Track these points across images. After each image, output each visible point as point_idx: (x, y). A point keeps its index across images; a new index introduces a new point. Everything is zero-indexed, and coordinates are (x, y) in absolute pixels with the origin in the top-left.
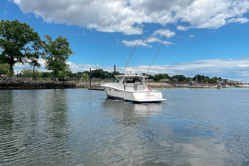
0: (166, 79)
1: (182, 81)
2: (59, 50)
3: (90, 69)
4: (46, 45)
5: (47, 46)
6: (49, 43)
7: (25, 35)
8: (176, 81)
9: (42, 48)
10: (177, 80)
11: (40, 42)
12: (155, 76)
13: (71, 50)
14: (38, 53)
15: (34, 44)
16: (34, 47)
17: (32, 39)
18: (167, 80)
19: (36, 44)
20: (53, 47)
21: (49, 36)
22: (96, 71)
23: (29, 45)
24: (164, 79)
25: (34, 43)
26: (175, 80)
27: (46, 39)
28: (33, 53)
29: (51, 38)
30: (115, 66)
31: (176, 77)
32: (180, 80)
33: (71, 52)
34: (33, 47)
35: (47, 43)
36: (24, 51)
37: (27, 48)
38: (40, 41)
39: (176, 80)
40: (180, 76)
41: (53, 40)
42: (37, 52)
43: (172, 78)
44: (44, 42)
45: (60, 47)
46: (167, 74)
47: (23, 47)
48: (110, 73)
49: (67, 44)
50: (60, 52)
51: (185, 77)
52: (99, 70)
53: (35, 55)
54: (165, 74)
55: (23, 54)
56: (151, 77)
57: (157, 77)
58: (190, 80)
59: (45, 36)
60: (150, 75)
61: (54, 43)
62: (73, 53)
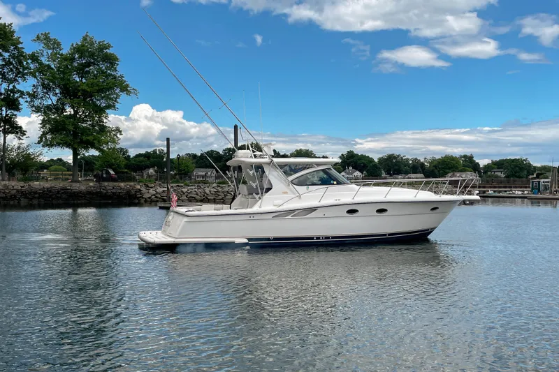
0: (465, 171)
1: (519, 177)
2: (84, 81)
4: (41, 64)
5: (43, 69)
6: (52, 60)
8: (500, 177)
10: (503, 175)
11: (20, 57)
12: (430, 163)
13: (125, 79)
14: (14, 91)
18: (469, 176)
20: (64, 72)
21: (52, 36)
24: (461, 171)
26: (497, 176)
27: (41, 46)
29: (59, 44)
31: (499, 165)
32: (513, 176)
35: (44, 60)
38: (21, 53)
39: (499, 174)
40: (513, 161)
41: (66, 50)
42: (10, 88)
43: (488, 168)
44: (34, 58)
45: (88, 72)
46: (471, 158)
49: (111, 60)
51: (530, 165)
53: (7, 99)
54: (465, 156)
56: (417, 167)
57: (435, 166)
58: (548, 174)
59: (38, 38)
60: (416, 159)
61: (65, 60)
62: (129, 89)
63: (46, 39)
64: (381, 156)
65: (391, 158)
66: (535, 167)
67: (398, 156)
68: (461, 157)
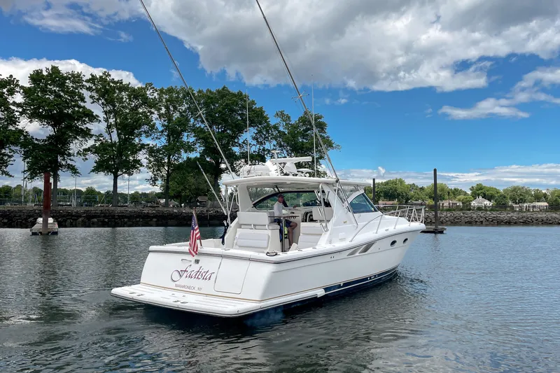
2: (305, 141)
3: (374, 180)
4: (279, 132)
5: (282, 134)
6: (285, 128)
7: (239, 114)
9: (271, 138)
11: (268, 128)
12: (553, 194)
13: (330, 139)
14: (264, 150)
15: (256, 132)
16: (257, 139)
17: (252, 124)
19: (260, 132)
20: (294, 136)
21: (285, 113)
22: (387, 183)
23: (248, 135)
25: (257, 130)
27: (279, 119)
28: (254, 152)
29: (289, 118)
30: (435, 170)
33: (330, 144)
34: (254, 138)
35: (281, 129)
36: (238, 148)
37: (244, 143)
38: (268, 125)
41: (294, 120)
42: (261, 148)
44: (276, 128)
45: (307, 135)
47: (236, 141)
48: (422, 189)
49: (321, 126)
50: (308, 145)
52: (394, 183)
53: (259, 155)
55: (236, 155)
59: (277, 114)
61: (295, 128)
62: (334, 145)
63: (281, 115)
64: (505, 188)
65: (515, 189)
67: (523, 188)
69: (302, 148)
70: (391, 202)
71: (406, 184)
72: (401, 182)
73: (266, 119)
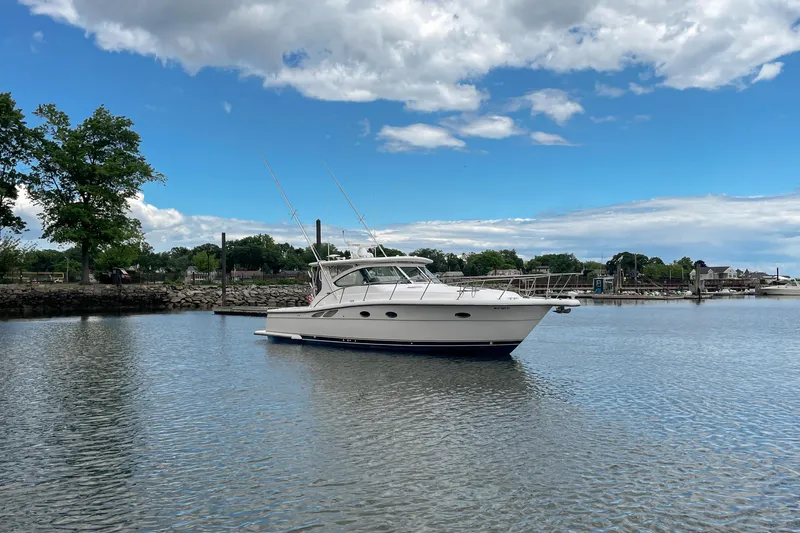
0: (508, 268)
2: (97, 162)
3: (224, 235)
4: (45, 143)
5: (50, 148)
6: (58, 137)
9: (29, 154)
12: (468, 259)
13: (147, 162)
14: (12, 175)
18: (512, 274)
20: (74, 151)
21: (57, 109)
22: (245, 242)
24: (504, 268)
27: (45, 120)
29: (66, 118)
30: (318, 222)
31: (544, 261)
33: (146, 172)
35: (49, 137)
38: (21, 128)
39: (544, 272)
40: (559, 256)
41: (75, 124)
43: (529, 268)
44: (37, 135)
45: (103, 152)
46: (513, 253)
48: (299, 251)
49: (131, 139)
50: (103, 172)
51: (576, 261)
52: (256, 240)
54: (506, 252)
56: (453, 264)
57: (475, 263)
58: (596, 271)
59: (41, 110)
60: (452, 255)
61: (77, 138)
62: (153, 174)
63: (50, 111)
65: (425, 253)
66: (582, 264)
68: (501, 252)
69: (92, 176)
70: (252, 273)
71: (276, 243)
72: (268, 239)
73: (17, 116)
